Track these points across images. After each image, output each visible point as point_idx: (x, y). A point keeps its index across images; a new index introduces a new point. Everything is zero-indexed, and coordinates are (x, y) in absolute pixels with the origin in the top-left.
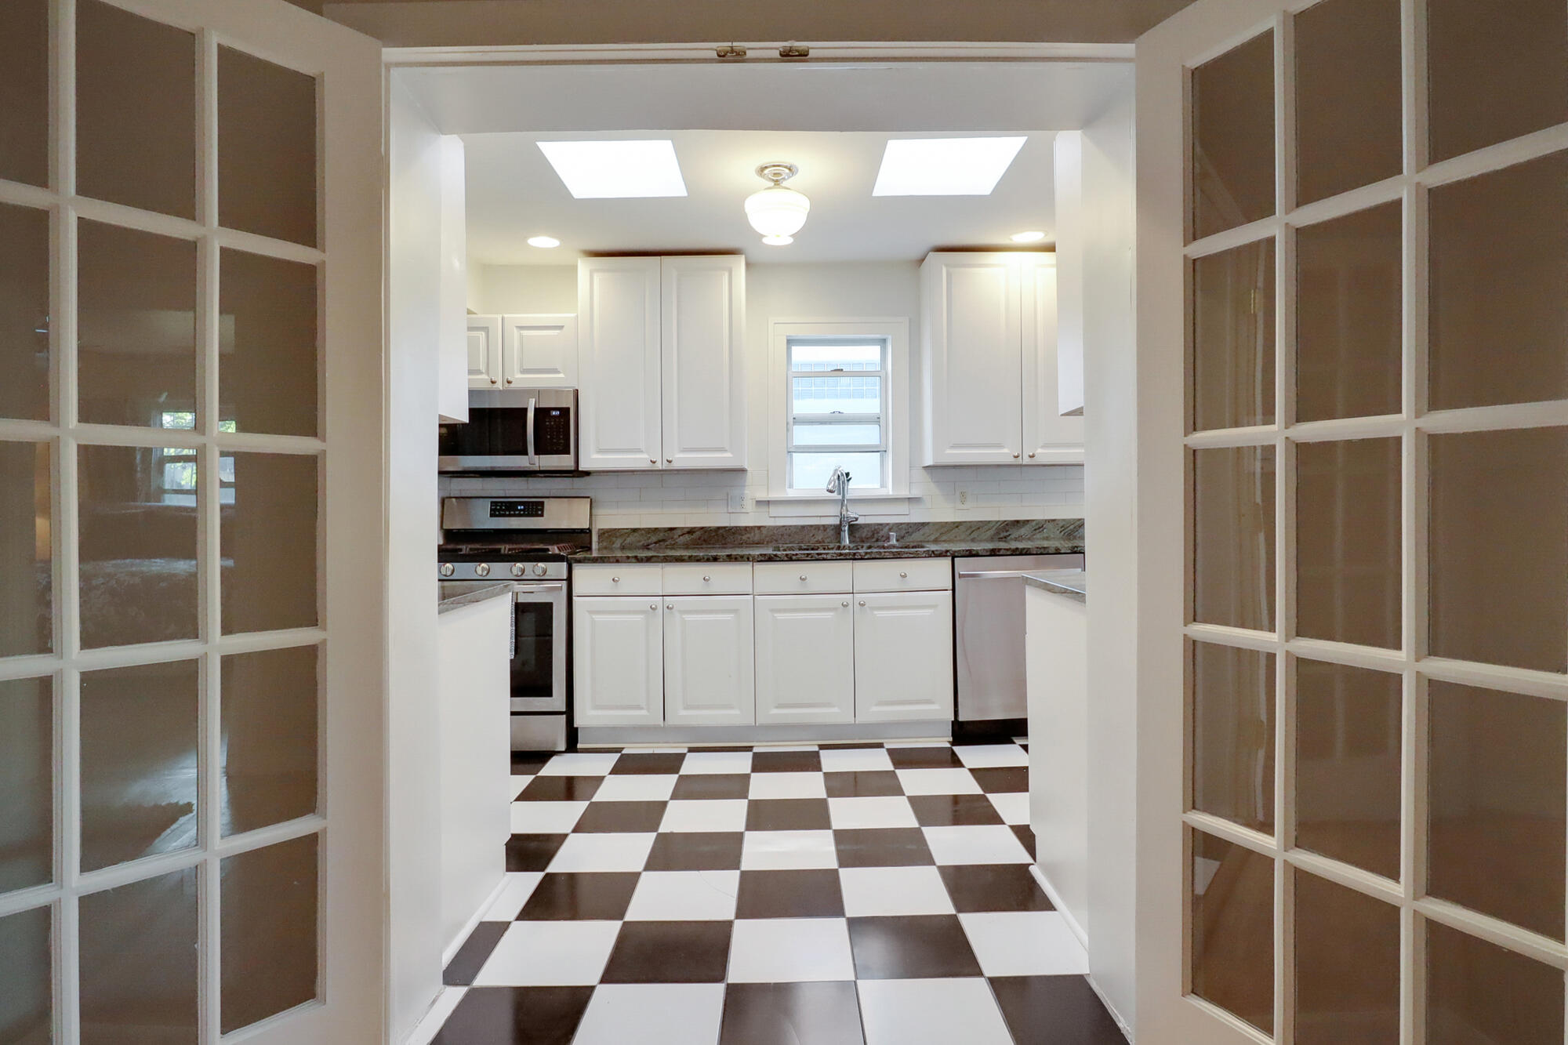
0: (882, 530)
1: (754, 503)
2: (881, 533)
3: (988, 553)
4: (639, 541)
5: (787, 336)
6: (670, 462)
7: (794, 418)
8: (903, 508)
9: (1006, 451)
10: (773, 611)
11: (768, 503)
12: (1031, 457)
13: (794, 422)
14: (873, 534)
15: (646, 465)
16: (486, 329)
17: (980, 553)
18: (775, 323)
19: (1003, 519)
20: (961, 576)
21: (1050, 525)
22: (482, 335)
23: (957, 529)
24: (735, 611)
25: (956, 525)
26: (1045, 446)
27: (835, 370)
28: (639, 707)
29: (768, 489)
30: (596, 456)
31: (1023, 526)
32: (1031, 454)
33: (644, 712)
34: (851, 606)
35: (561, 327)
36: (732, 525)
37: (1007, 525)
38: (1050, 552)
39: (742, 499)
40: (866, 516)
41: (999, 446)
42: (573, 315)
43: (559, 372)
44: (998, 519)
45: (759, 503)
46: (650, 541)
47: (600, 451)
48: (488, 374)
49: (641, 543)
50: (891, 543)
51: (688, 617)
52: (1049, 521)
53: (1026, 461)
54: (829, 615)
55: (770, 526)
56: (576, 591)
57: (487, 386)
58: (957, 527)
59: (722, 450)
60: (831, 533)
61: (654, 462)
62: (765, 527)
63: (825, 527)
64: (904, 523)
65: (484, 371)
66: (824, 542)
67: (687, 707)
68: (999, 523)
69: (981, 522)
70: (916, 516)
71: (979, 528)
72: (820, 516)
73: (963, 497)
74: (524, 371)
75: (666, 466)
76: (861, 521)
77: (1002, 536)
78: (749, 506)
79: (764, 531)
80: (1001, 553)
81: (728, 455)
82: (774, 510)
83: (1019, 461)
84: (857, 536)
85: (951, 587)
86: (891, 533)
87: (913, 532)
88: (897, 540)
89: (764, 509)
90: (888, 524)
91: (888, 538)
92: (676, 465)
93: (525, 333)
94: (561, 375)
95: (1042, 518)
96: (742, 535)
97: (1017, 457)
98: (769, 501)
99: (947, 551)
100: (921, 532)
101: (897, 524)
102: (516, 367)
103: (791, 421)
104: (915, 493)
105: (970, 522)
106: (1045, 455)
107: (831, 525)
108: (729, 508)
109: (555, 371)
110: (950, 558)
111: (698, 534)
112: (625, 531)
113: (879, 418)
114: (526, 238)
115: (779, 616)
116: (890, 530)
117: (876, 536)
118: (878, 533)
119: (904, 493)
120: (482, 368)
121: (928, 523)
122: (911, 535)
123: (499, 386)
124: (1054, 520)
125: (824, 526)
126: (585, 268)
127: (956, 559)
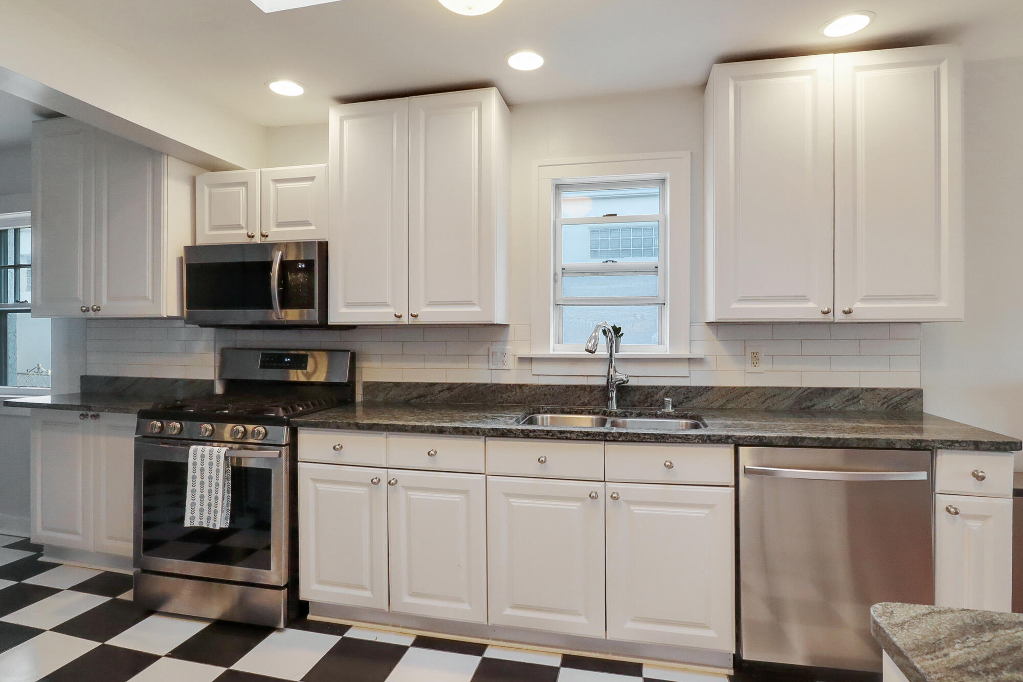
0: (657, 394)
1: (517, 360)
2: (657, 397)
3: (787, 443)
4: (401, 396)
5: (553, 179)
6: (416, 316)
7: (563, 269)
8: (683, 370)
9: (811, 305)
10: (508, 495)
11: (531, 360)
12: (845, 312)
13: (562, 273)
14: (647, 398)
15: (392, 320)
16: (245, 184)
17: (774, 442)
18: (539, 166)
19: (806, 385)
20: (746, 471)
21: (869, 396)
22: (242, 190)
23: (747, 396)
24: (465, 492)
25: (745, 391)
26: (866, 299)
27: (607, 215)
28: (362, 588)
29: (531, 347)
30: (344, 310)
31: (832, 396)
32: (847, 309)
33: (367, 594)
34: (601, 499)
35: (312, 179)
36: (494, 382)
37: (811, 393)
38: (879, 446)
39: (504, 354)
40: (637, 377)
41: (804, 299)
42: (325, 165)
43: (310, 224)
44: (799, 385)
45: (522, 360)
46: (411, 396)
47: (348, 305)
48: (247, 229)
49: (403, 398)
50: (666, 410)
51: (413, 495)
52: (867, 390)
53: (840, 317)
54: (574, 506)
55: (531, 385)
56: (301, 455)
57: (246, 240)
58: (747, 393)
59: (470, 303)
60: (597, 394)
61: (400, 317)
62: (526, 385)
63: (592, 388)
64: (684, 387)
65: (244, 226)
66: (590, 404)
67: (413, 594)
68: (801, 391)
69: (777, 388)
70: (697, 378)
71: (775, 396)
72: (587, 376)
73: (755, 358)
74: (280, 224)
75: (412, 321)
76: (633, 382)
77: (803, 406)
78: (511, 363)
79: (526, 391)
80: (805, 443)
81: (476, 309)
82: (537, 368)
83: (830, 318)
84: (628, 399)
85: (733, 484)
86: (666, 399)
87: (693, 397)
88: (674, 406)
89: (526, 366)
90: (664, 387)
91: (663, 405)
92: (421, 320)
93: (281, 186)
94: (313, 227)
95: (857, 386)
96: (503, 393)
97: (828, 312)
98: (532, 358)
99: (728, 437)
100: (703, 398)
101: (673, 387)
102: (272, 222)
103: (559, 272)
104: (697, 353)
105: (763, 388)
106: (864, 310)
107: (599, 386)
108: (490, 364)
109: (307, 223)
110: (733, 446)
111: (457, 390)
112: (387, 385)
113: (657, 267)
114: (267, 83)
115: (515, 502)
116: (666, 395)
117: (649, 400)
118: (652, 397)
119: (684, 353)
120: (243, 223)
121: (712, 388)
122: (691, 401)
123: (258, 240)
124: (873, 390)
125: (590, 387)
126: (335, 115)
127: (741, 449)
